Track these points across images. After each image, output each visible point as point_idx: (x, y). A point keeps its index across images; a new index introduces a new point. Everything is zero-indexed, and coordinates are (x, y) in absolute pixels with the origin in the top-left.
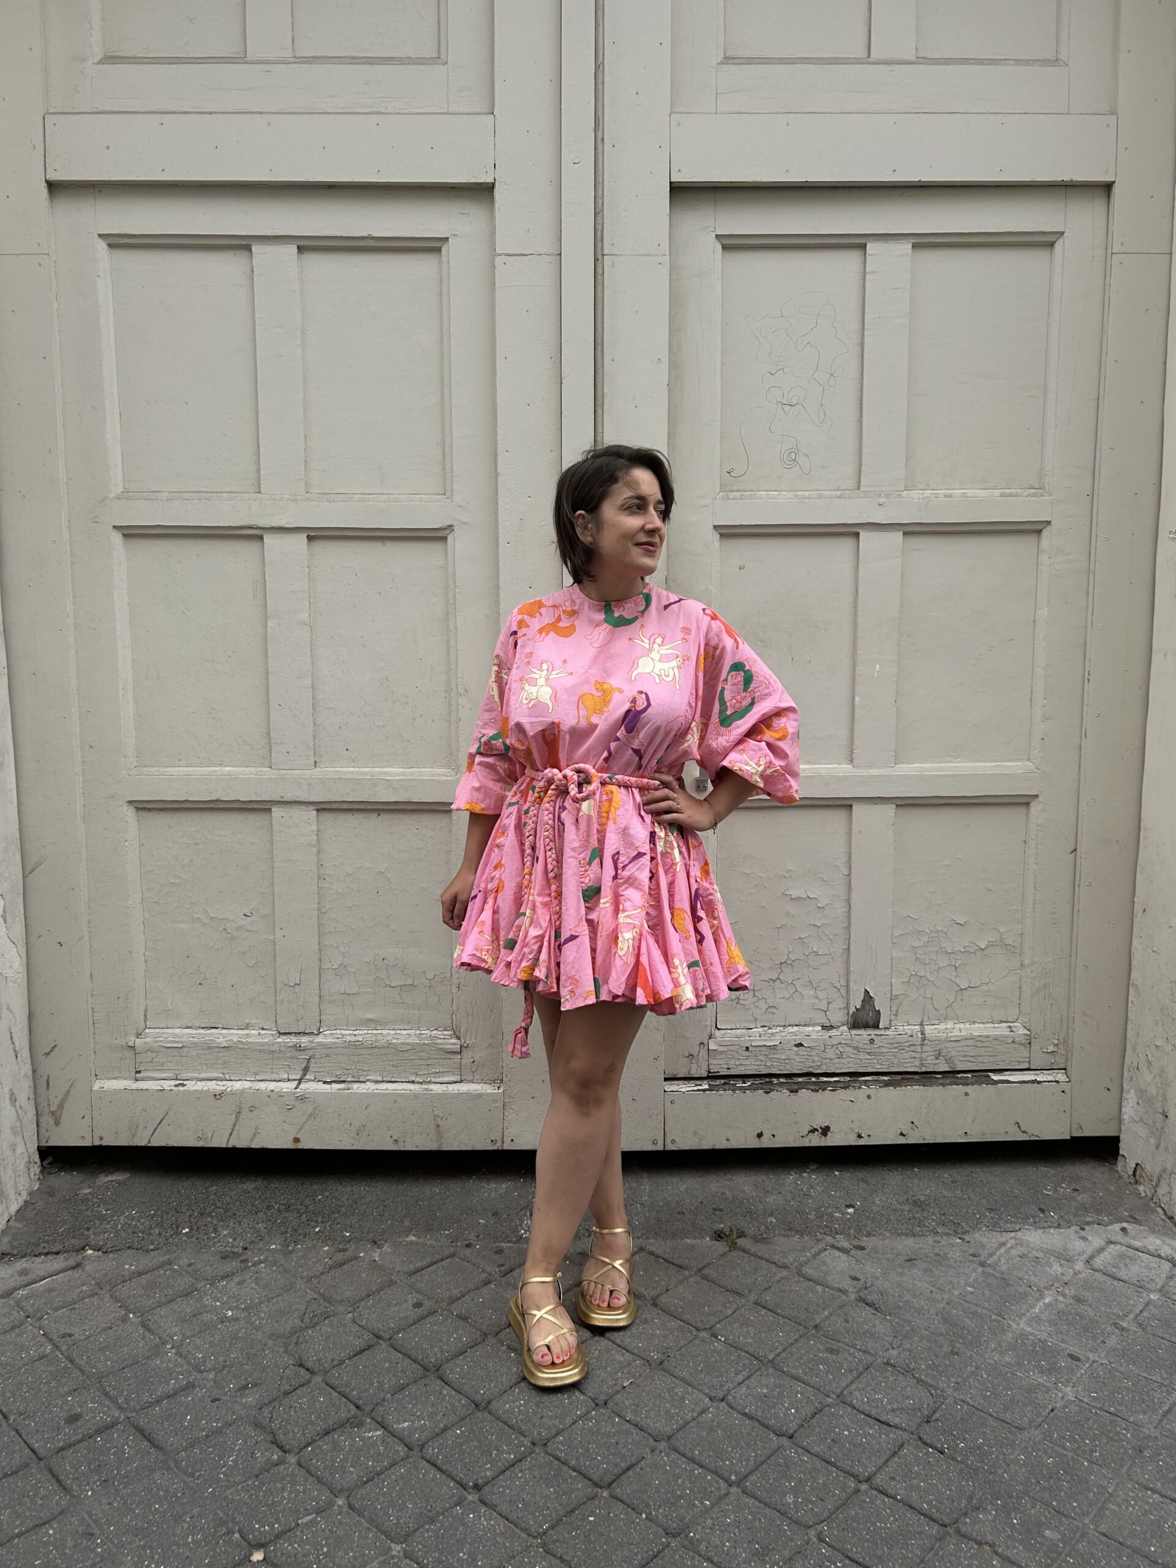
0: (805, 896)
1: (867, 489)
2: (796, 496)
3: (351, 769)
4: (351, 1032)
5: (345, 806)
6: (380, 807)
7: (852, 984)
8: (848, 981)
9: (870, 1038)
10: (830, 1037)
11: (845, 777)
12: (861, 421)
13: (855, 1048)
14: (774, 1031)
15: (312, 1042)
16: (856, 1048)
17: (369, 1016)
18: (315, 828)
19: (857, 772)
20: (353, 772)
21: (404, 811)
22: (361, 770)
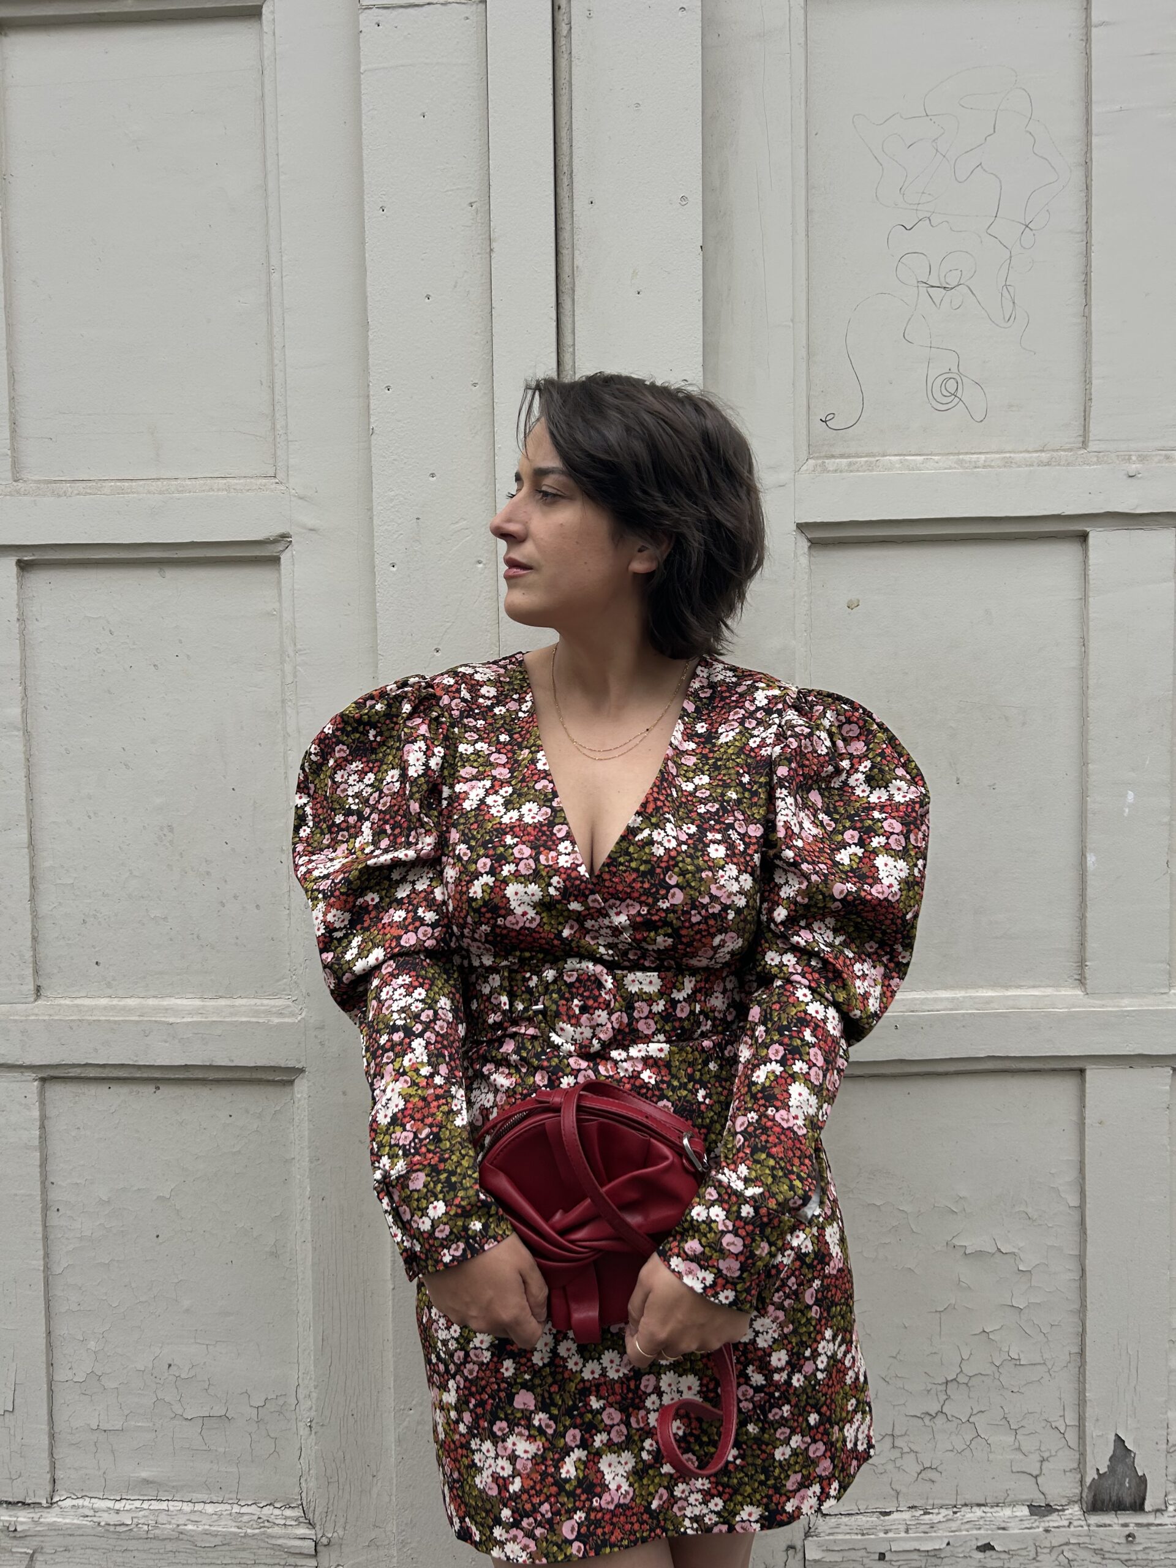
0: (993, 1250)
1: (1102, 446)
2: (961, 462)
3: (104, 1002)
4: (110, 1504)
5: (92, 1073)
6: (157, 1075)
7: (1089, 1425)
8: (1081, 1419)
9: (1127, 1531)
10: (1047, 1531)
11: (1072, 1016)
12: (1087, 317)
13: (1096, 1551)
14: (935, 1518)
15: (36, 1523)
16: (1098, 1552)
17: (144, 1475)
18: (36, 1114)
19: (1095, 1005)
20: (105, 1008)
21: (203, 1082)
22: (123, 1002)
